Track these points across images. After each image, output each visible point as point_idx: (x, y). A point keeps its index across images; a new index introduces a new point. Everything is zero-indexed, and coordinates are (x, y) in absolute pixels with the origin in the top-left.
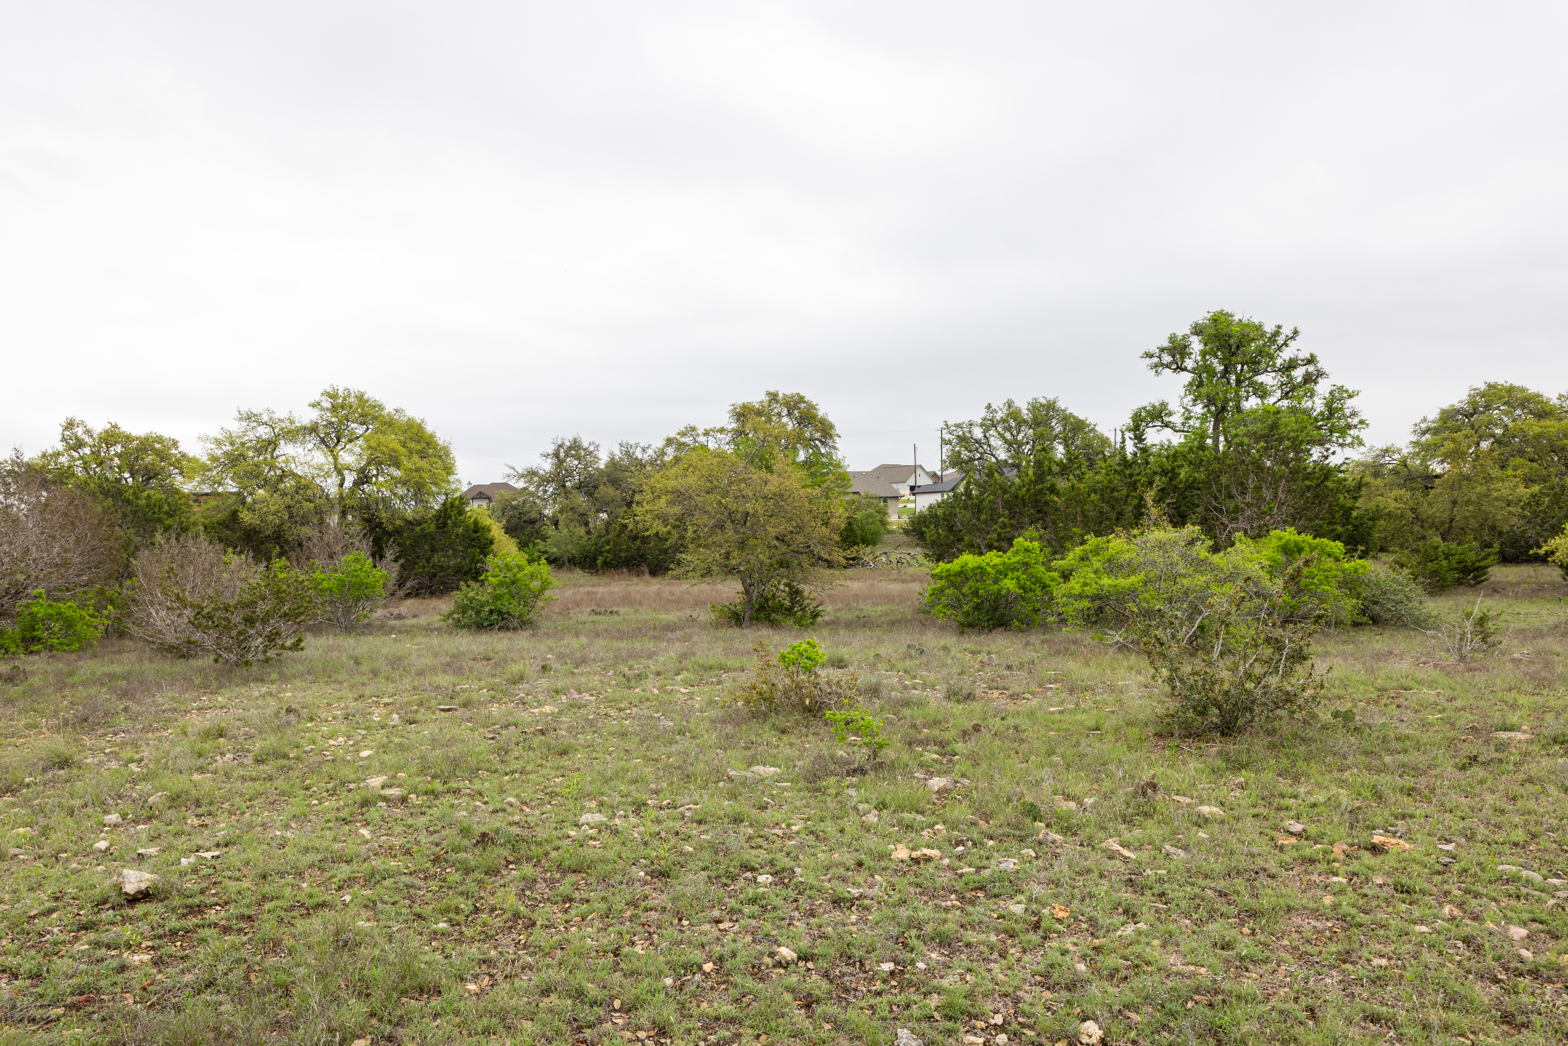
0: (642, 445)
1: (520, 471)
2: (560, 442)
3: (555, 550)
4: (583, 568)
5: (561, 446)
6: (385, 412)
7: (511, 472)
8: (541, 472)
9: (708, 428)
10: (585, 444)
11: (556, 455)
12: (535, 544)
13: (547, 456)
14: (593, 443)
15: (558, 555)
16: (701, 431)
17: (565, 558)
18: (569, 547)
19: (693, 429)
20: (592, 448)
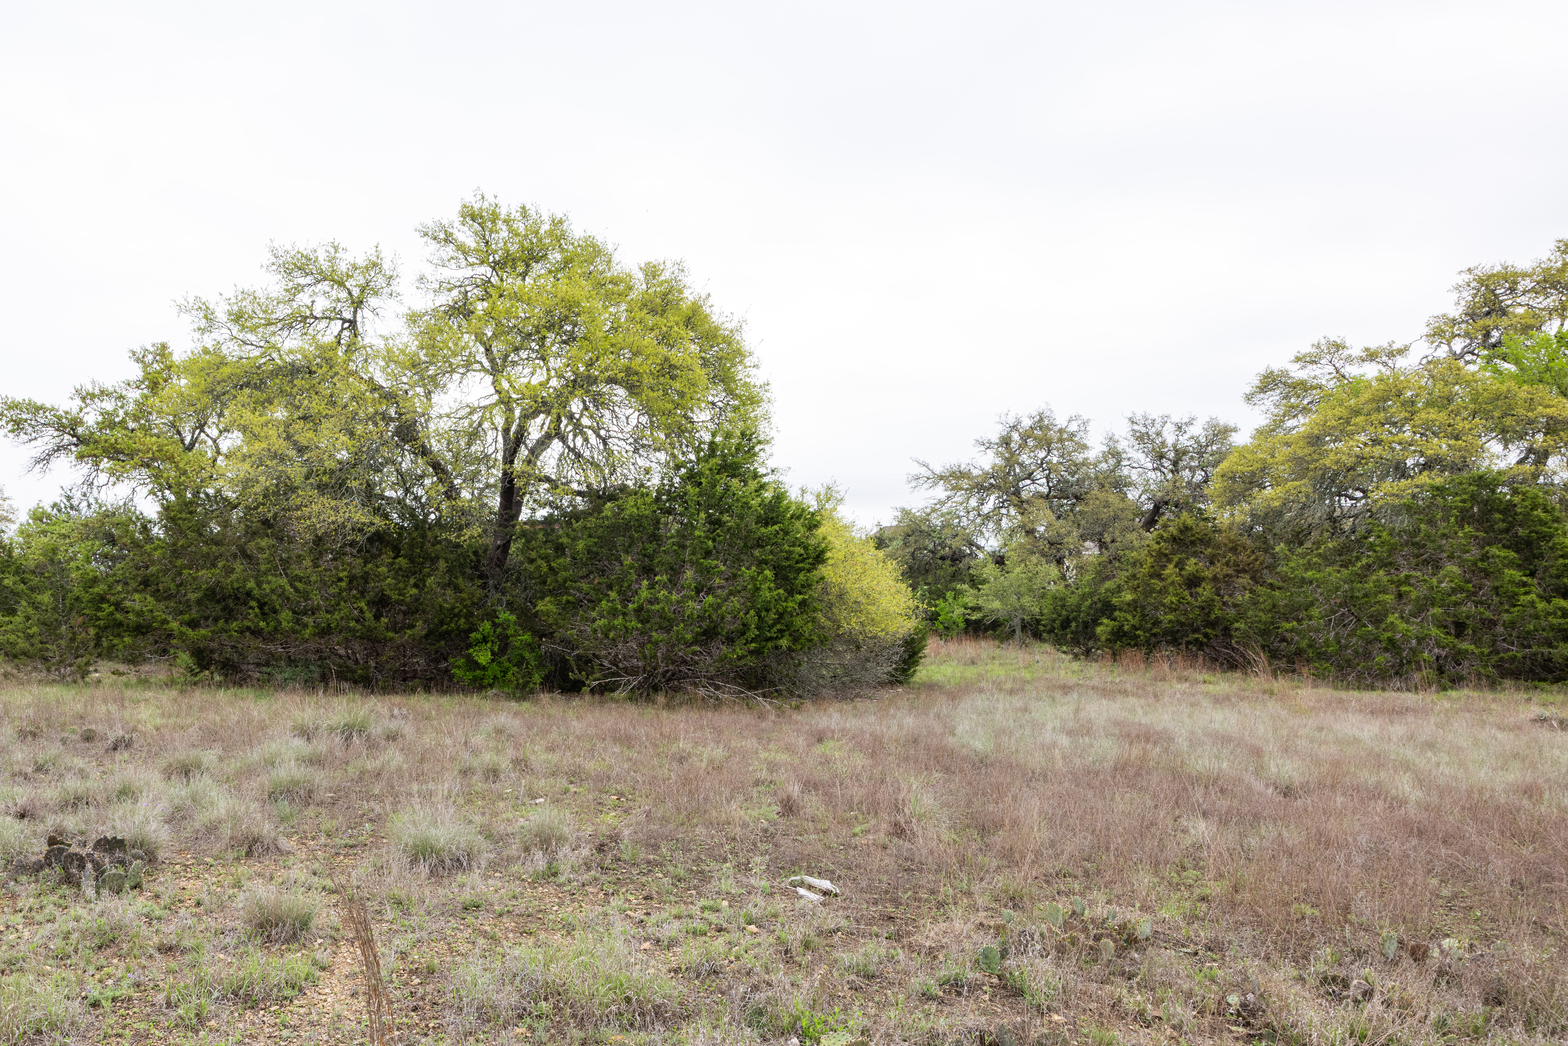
0: (1176, 419)
1: (938, 470)
2: (1012, 421)
3: (997, 604)
4: (1058, 642)
5: (1014, 428)
6: (616, 270)
7: (923, 471)
8: (976, 472)
9: (1373, 346)
10: (1061, 421)
11: (1006, 441)
12: (958, 594)
13: (988, 445)
14: (1077, 417)
15: (1002, 616)
16: (1356, 351)
17: (1017, 622)
18: (1026, 601)
19: (1338, 347)
20: (1073, 427)
